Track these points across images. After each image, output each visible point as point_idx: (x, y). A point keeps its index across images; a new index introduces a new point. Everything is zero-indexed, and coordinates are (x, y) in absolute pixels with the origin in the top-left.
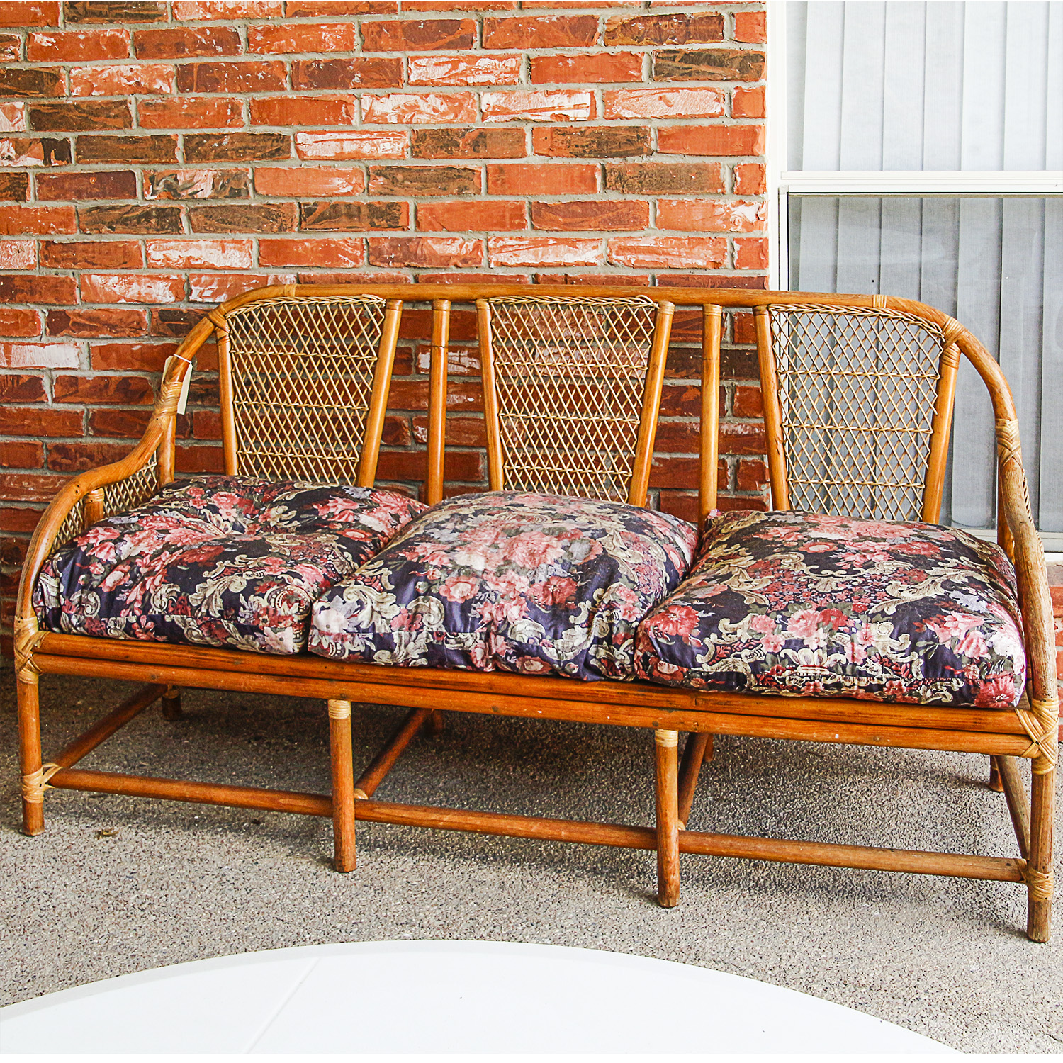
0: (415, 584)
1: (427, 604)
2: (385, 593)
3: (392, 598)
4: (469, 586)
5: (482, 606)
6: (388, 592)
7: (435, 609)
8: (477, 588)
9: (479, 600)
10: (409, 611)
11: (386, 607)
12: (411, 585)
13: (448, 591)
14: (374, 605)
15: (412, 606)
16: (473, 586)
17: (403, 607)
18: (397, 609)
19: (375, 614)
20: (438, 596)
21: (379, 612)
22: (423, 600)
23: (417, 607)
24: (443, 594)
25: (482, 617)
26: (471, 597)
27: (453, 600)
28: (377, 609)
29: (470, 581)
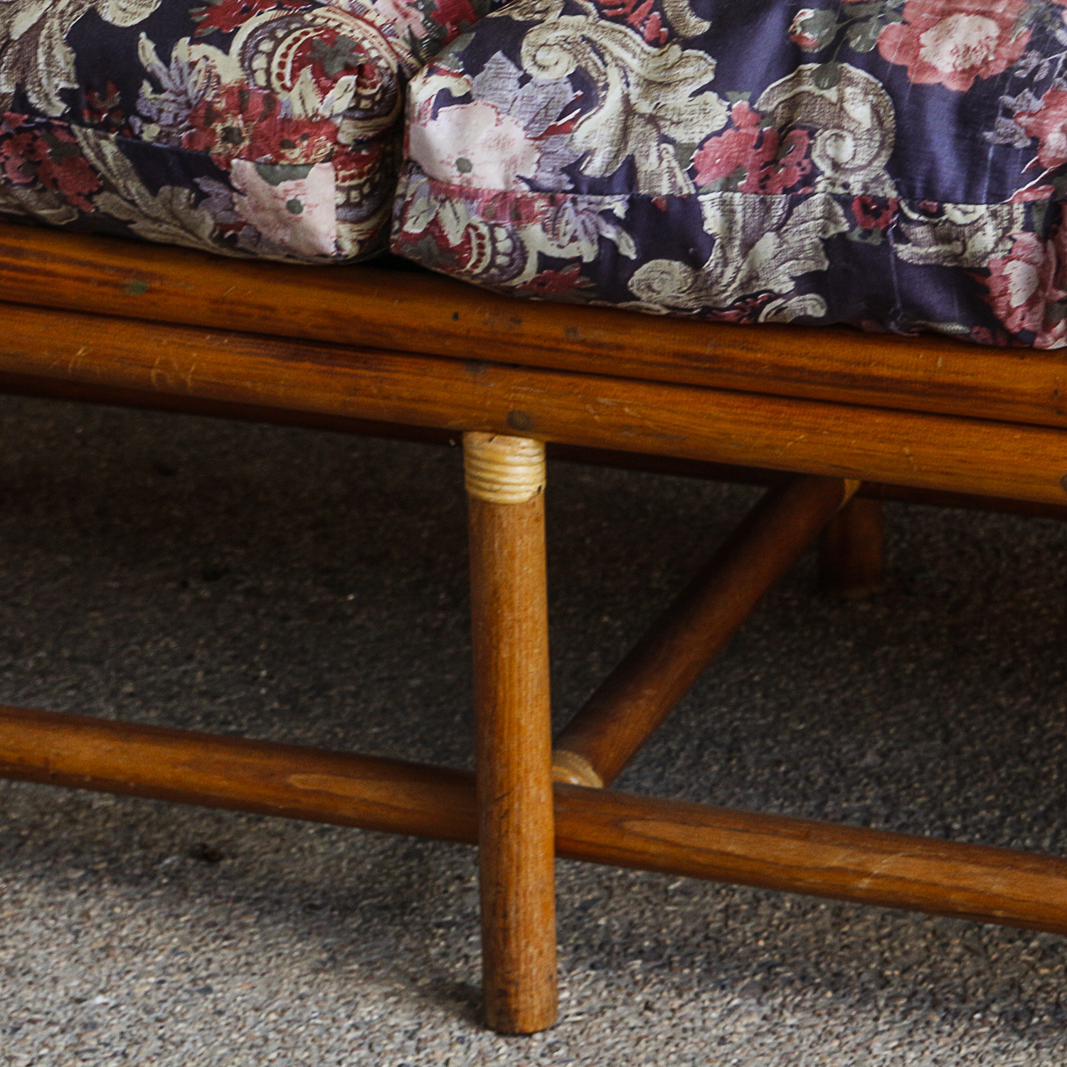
0: (790, 21)
1: (832, 94)
2: (675, 51)
3: (700, 67)
4: (992, 28)
5: (1037, 104)
6: (687, 43)
7: (860, 112)
8: (1023, 33)
9: (1028, 82)
10: (763, 115)
11: (679, 98)
12: (773, 21)
13: (911, 46)
14: (634, 92)
15: (772, 99)
16: (1006, 28)
17: (741, 103)
18: (717, 112)
19: (638, 128)
20: (873, 63)
21: (652, 120)
22: (817, 77)
23: (793, 104)
24: (892, 57)
25: (1037, 143)
26: (999, 68)
27: (929, 80)
28: (645, 107)
29: (999, 8)
